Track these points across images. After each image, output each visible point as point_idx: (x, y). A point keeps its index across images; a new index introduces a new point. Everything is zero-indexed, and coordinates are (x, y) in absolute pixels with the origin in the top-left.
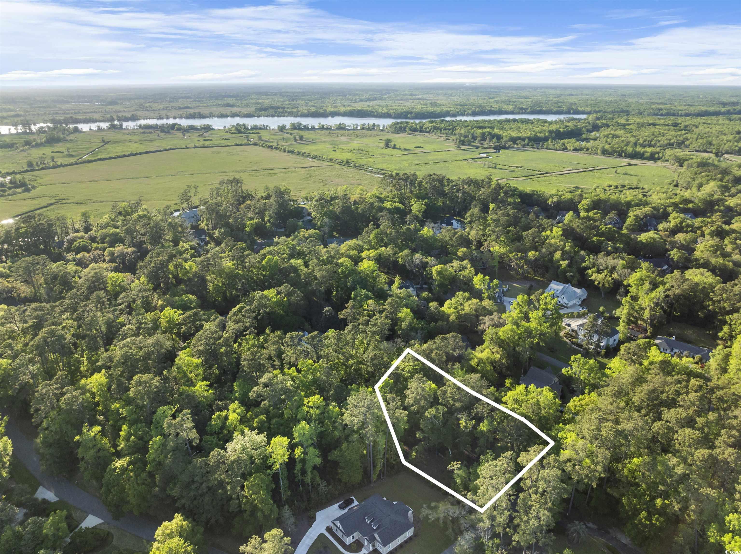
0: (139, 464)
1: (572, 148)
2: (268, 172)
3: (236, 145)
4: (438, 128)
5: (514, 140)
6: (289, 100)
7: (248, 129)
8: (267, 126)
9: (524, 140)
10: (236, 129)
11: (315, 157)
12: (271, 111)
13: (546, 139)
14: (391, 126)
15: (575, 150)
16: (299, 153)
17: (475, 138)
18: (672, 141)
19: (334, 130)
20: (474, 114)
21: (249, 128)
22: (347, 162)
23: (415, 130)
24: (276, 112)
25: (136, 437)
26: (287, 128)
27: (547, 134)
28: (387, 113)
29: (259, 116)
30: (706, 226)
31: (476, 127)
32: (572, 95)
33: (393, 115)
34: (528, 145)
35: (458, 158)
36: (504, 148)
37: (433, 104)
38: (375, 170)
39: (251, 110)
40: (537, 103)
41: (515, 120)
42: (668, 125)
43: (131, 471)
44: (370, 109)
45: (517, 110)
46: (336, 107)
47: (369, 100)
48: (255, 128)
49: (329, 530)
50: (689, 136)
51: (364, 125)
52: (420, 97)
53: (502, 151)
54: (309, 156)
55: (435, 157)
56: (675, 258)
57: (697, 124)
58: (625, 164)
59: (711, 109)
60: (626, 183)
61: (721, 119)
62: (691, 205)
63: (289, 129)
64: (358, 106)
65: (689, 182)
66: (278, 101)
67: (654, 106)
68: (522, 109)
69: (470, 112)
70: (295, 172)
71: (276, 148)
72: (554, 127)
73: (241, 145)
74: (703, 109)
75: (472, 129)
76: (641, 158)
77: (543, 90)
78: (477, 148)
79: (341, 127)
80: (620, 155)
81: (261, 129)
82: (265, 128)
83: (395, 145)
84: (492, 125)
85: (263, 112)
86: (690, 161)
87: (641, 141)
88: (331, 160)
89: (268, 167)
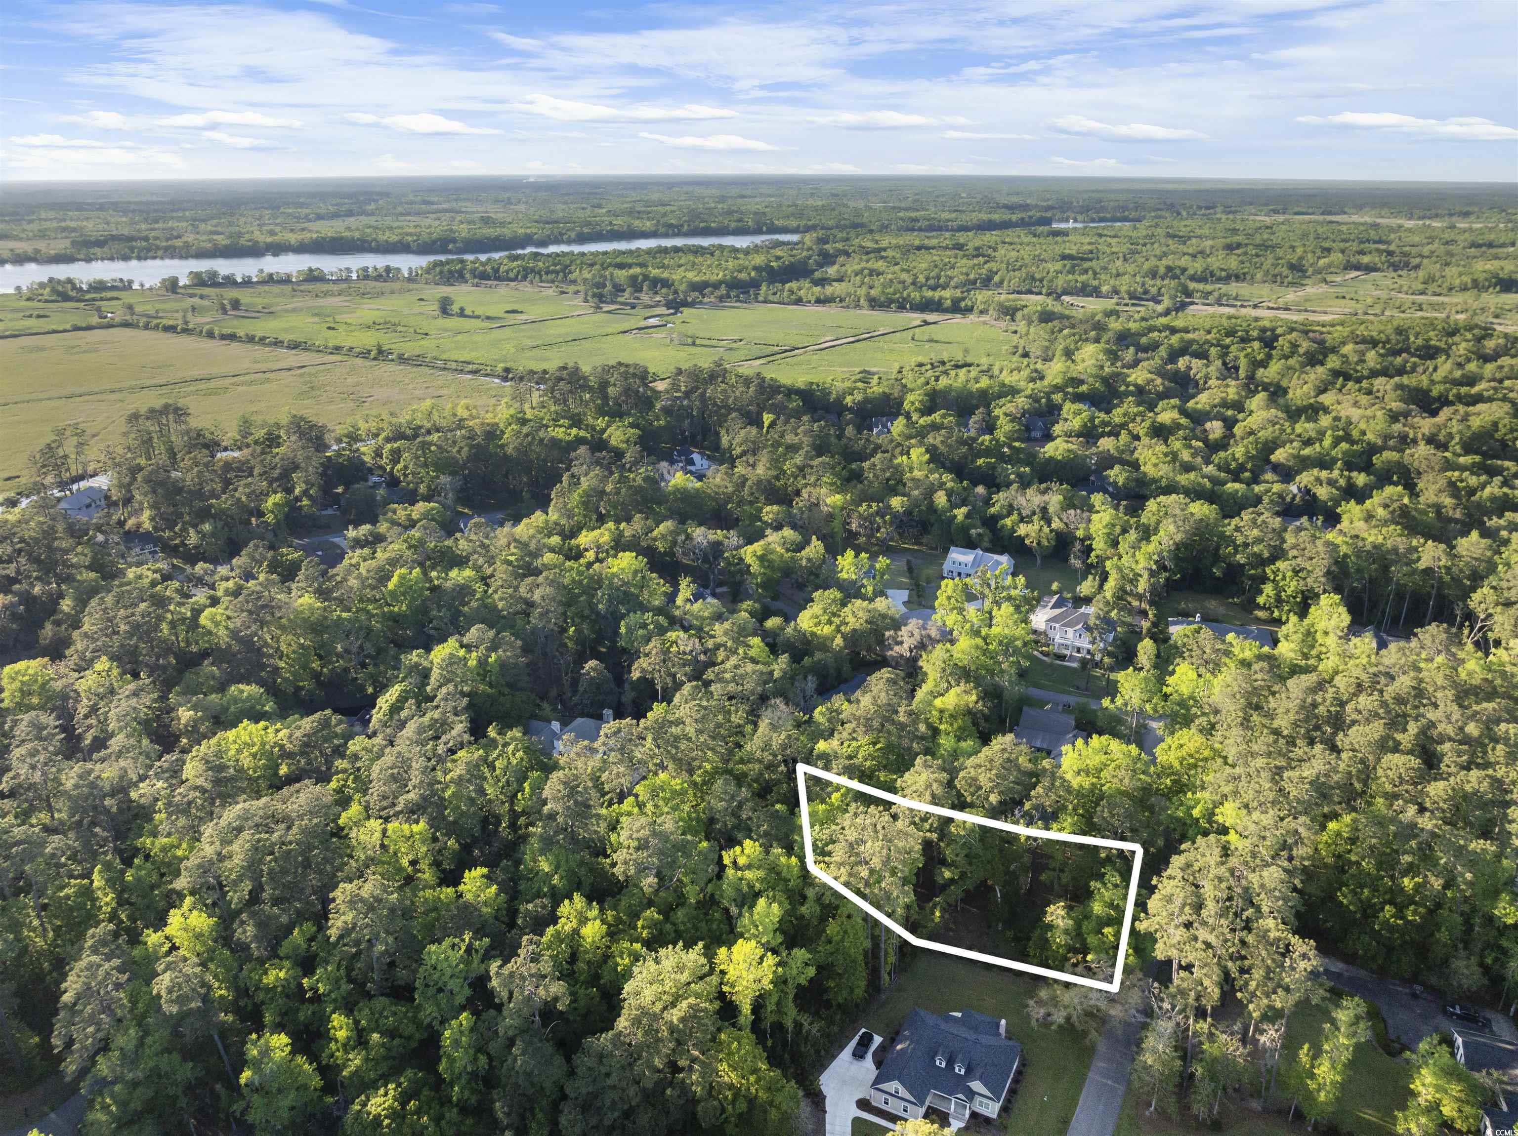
0: (426, 1092)
1: (813, 300)
2: (202, 386)
3: (77, 328)
4: (532, 270)
5: (700, 287)
6: (146, 220)
7: (81, 289)
8: (130, 282)
9: (716, 286)
10: (54, 291)
11: (294, 346)
12: (116, 246)
13: (755, 284)
14: (428, 271)
15: (819, 301)
16: (251, 339)
17: (618, 289)
18: (972, 276)
19: (299, 283)
20: (582, 239)
21: (85, 287)
22: (380, 352)
23: (484, 276)
24: (132, 249)
25: (382, 1034)
26: (181, 284)
27: (753, 274)
28: (400, 242)
29: (88, 260)
30: (1133, 420)
31: (610, 265)
32: (743, 197)
33: (414, 246)
34: (729, 296)
35: (610, 330)
36: (685, 304)
37: (487, 221)
38: (454, 365)
39: (61, 245)
40: (694, 215)
41: (677, 250)
42: (946, 248)
43: (418, 1112)
44: (357, 235)
45: (662, 230)
46: (272, 233)
47: (335, 216)
48: (99, 287)
49: (863, 1104)
50: (992, 265)
51: (365, 269)
52: (445, 206)
53: (686, 311)
54: (277, 343)
55: (562, 331)
56: (1121, 481)
57: (992, 244)
58: (918, 323)
59: (996, 217)
60: (945, 357)
61: (1021, 235)
62: (1084, 388)
63: (185, 287)
64: (327, 229)
65: (1047, 348)
66: (121, 225)
67: (901, 214)
68: (671, 226)
69: (573, 235)
70: (268, 380)
71: (185, 331)
72: (759, 260)
73: (89, 328)
74: (984, 216)
75: (605, 269)
76: (937, 310)
77: (685, 189)
78: (633, 308)
79: (313, 277)
80: (902, 307)
81: (114, 288)
82: (127, 286)
83: (462, 309)
84: (642, 258)
85: (97, 250)
86: (1026, 311)
87: (921, 279)
88: (338, 348)
89: (195, 373)
